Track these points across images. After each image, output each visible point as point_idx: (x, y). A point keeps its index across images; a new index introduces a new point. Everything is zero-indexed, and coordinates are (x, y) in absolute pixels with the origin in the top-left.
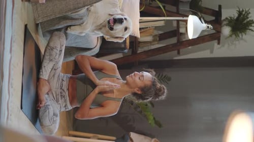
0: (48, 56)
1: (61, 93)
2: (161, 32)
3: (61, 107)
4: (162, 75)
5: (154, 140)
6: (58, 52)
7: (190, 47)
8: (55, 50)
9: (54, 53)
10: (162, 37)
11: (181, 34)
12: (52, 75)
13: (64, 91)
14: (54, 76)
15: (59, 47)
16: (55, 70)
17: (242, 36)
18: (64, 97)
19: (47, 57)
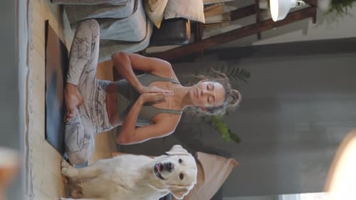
0: (75, 51)
1: (97, 107)
2: (234, 8)
3: (97, 126)
4: (237, 71)
5: (229, 160)
6: (90, 45)
7: (274, 29)
8: (85, 43)
9: (84, 47)
10: (235, 16)
11: (262, 10)
12: (83, 80)
13: (100, 103)
14: (85, 81)
15: (91, 38)
16: (87, 73)
17: (346, 9)
18: (100, 112)
19: (75, 54)
